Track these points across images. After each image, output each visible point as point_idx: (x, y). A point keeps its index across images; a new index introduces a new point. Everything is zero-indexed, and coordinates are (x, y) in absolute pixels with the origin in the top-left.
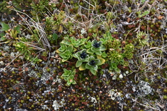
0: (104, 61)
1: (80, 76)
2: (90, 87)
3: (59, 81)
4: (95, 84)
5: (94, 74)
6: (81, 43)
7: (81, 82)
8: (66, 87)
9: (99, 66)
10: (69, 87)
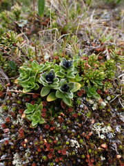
0: (80, 85)
1: (50, 111)
2: (66, 125)
3: (21, 121)
4: (73, 120)
5: (70, 105)
6: (45, 67)
7: (52, 119)
8: (31, 129)
9: (74, 93)
10: (36, 129)
